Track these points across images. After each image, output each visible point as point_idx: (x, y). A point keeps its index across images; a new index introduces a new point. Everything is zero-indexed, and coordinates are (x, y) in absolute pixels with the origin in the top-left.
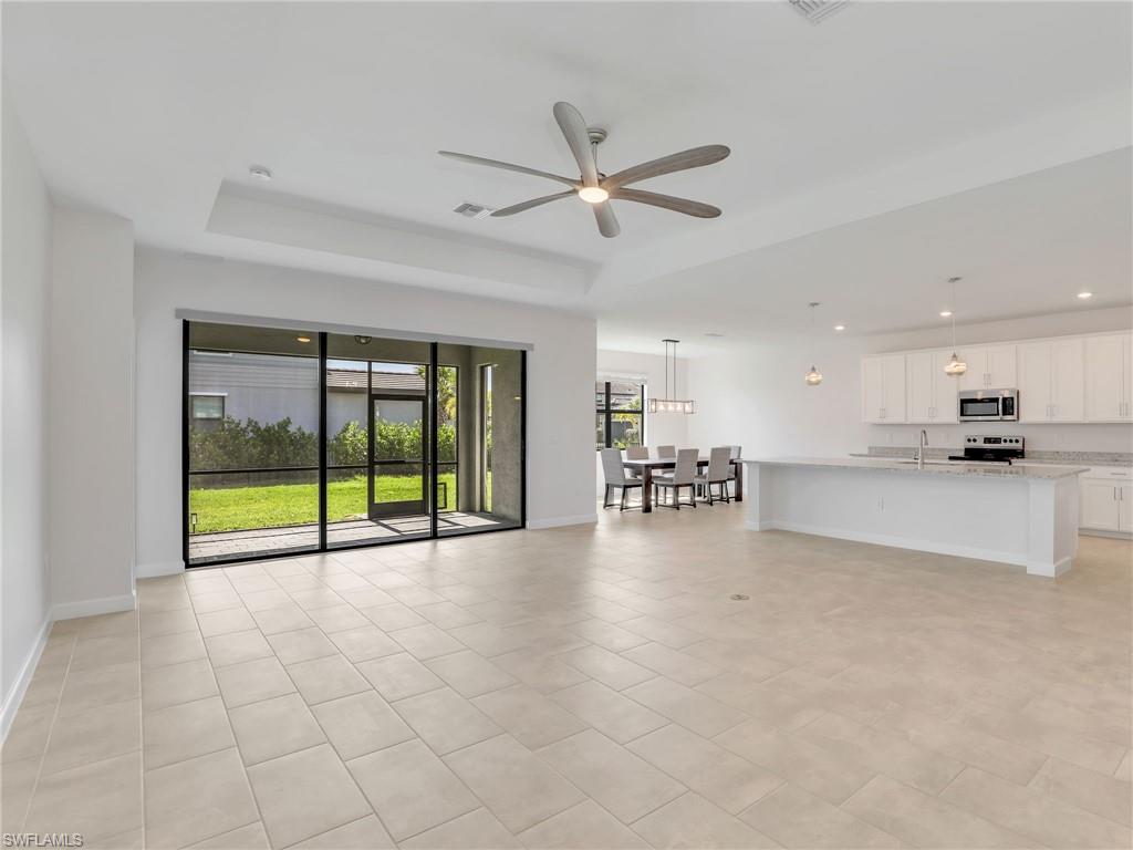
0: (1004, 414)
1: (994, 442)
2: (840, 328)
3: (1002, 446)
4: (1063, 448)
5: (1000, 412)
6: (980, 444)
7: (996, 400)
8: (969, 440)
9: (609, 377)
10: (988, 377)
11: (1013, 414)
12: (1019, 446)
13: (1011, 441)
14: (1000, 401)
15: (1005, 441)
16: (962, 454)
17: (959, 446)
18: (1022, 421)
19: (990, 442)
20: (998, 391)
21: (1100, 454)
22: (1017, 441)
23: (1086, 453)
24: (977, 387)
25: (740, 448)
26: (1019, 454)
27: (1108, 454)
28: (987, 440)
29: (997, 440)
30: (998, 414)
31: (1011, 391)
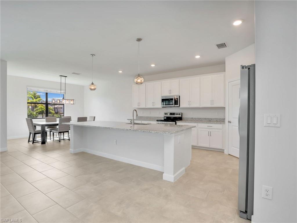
0: (175, 104)
1: (173, 115)
2: (120, 72)
3: (175, 116)
4: (194, 117)
5: (174, 104)
6: (169, 115)
7: (172, 99)
8: (165, 114)
9: (47, 91)
10: (170, 91)
11: (178, 104)
12: (180, 116)
13: (178, 114)
14: (174, 99)
15: (176, 114)
16: (163, 119)
17: (162, 116)
18: (181, 106)
19: (171, 115)
20: (173, 96)
21: (205, 119)
22: (180, 114)
23: (201, 118)
24: (167, 94)
25: (95, 117)
26: (180, 119)
27: (208, 119)
28: (171, 114)
29: (174, 114)
30: (173, 105)
31: (177, 96)
